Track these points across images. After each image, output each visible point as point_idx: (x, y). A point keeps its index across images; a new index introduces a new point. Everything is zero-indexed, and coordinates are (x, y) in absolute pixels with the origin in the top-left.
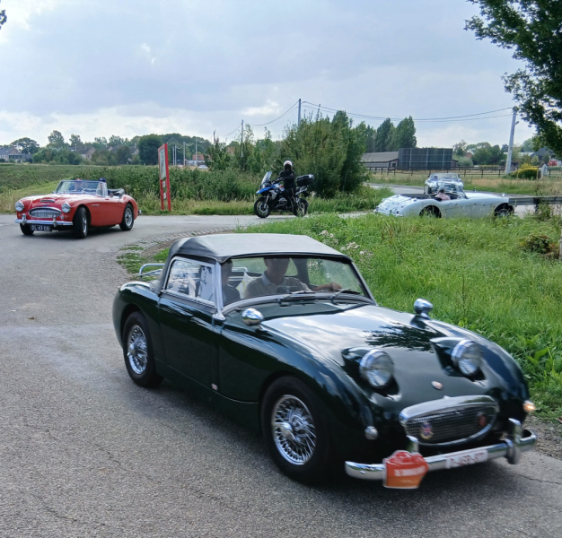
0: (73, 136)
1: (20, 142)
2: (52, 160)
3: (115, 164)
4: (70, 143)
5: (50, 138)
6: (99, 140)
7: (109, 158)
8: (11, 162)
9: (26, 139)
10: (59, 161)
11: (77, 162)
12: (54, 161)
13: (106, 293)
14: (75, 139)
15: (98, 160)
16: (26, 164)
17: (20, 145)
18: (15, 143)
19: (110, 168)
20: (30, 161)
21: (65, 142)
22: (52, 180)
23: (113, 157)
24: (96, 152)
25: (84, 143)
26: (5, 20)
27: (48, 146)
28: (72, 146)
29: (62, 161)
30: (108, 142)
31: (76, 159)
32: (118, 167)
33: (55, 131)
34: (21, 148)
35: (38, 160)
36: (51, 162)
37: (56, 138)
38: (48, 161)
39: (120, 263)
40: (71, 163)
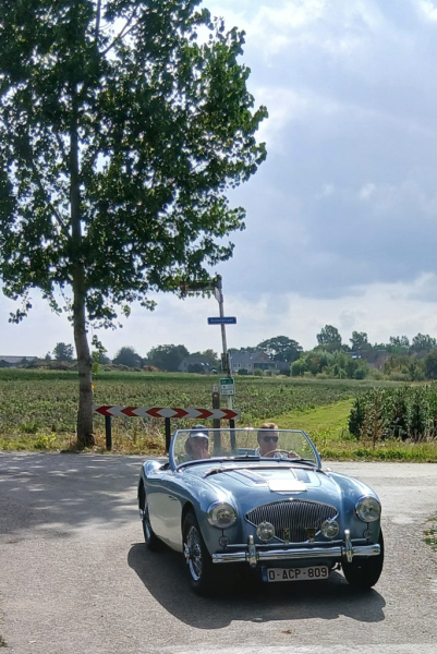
0: (355, 334)
1: (272, 343)
2: (321, 372)
3: (420, 379)
4: (351, 345)
5: (319, 337)
6: (396, 341)
7: (412, 369)
8: (258, 373)
9: (281, 339)
10: (332, 374)
11: (360, 376)
12: (324, 374)
13: (405, 591)
14: (359, 339)
15: (394, 374)
16: (280, 377)
17: (272, 347)
18: (263, 345)
19: (413, 385)
20: (287, 373)
21: (343, 343)
22: (320, 404)
23: (418, 368)
24: (391, 360)
25: (373, 344)
26: (263, 157)
27: (316, 349)
28: (354, 349)
29: (336, 372)
30: (411, 343)
31: (360, 369)
32: (425, 384)
33: (328, 327)
34: (274, 352)
35: (298, 371)
36: (319, 375)
37: (329, 336)
38: (314, 373)
39: (428, 541)
40: (350, 376)
